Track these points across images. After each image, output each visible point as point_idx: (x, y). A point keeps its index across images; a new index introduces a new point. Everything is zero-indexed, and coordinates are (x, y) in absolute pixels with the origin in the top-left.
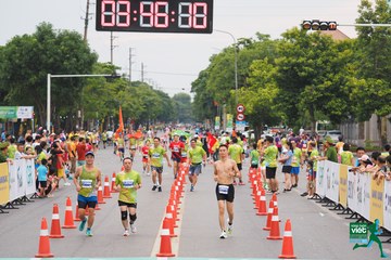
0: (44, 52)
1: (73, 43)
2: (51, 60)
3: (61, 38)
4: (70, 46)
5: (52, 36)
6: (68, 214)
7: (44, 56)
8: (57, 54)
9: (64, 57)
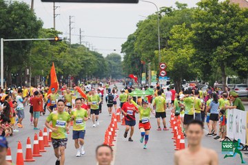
1: (22, 12)
2: (4, 27)
3: (12, 8)
4: (20, 15)
5: (5, 6)
6: (19, 155)
8: (9, 21)
9: (14, 24)
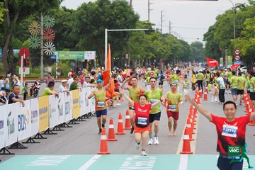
0: (103, 13)
1: (123, 8)
2: (108, 19)
3: (114, 4)
4: (121, 9)
5: (109, 3)
7: (103, 17)
8: (112, 15)
9: (116, 17)
